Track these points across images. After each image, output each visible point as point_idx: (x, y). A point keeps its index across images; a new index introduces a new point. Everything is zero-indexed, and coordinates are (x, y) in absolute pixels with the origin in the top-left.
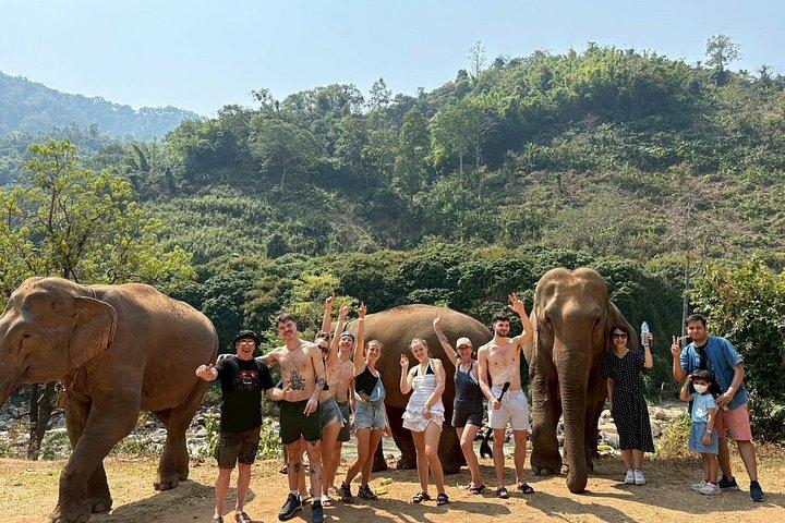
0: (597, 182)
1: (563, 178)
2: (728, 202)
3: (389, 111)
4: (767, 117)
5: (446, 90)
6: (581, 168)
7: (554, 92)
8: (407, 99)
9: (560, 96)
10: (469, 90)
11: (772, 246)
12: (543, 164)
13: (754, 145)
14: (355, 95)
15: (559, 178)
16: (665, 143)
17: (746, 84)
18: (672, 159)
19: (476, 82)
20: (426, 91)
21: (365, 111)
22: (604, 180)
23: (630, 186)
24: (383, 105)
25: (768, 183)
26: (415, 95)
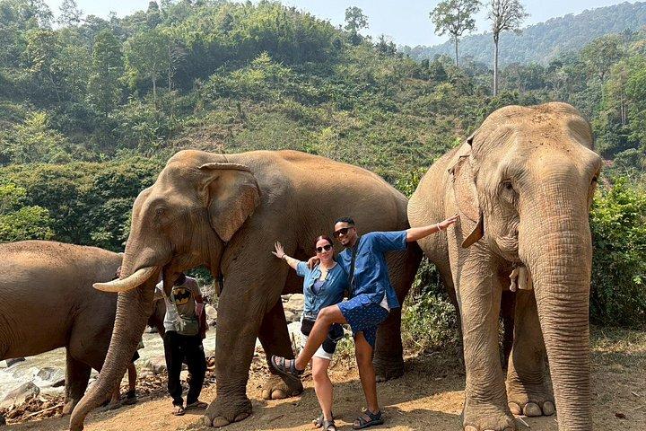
0: (269, 112)
1: (243, 106)
2: (359, 133)
3: (81, 31)
4: (384, 72)
5: (139, 18)
6: (257, 99)
7: (233, 33)
8: (100, 21)
9: (238, 36)
10: (160, 22)
11: (385, 166)
12: (225, 92)
13: (376, 92)
14: (43, 9)
15: (239, 105)
16: (317, 84)
17: (370, 46)
18: (323, 98)
19: (166, 15)
20: (118, 16)
21: (55, 27)
22: (274, 111)
23: (294, 116)
24: (74, 23)
25: (384, 120)
26: (107, 18)
